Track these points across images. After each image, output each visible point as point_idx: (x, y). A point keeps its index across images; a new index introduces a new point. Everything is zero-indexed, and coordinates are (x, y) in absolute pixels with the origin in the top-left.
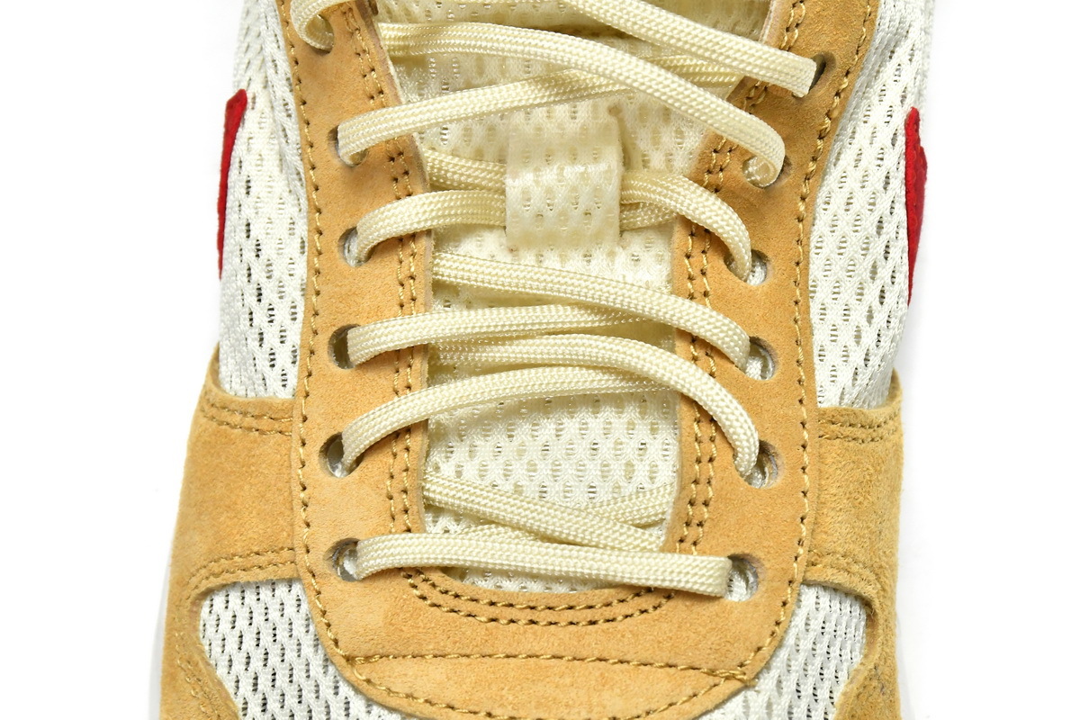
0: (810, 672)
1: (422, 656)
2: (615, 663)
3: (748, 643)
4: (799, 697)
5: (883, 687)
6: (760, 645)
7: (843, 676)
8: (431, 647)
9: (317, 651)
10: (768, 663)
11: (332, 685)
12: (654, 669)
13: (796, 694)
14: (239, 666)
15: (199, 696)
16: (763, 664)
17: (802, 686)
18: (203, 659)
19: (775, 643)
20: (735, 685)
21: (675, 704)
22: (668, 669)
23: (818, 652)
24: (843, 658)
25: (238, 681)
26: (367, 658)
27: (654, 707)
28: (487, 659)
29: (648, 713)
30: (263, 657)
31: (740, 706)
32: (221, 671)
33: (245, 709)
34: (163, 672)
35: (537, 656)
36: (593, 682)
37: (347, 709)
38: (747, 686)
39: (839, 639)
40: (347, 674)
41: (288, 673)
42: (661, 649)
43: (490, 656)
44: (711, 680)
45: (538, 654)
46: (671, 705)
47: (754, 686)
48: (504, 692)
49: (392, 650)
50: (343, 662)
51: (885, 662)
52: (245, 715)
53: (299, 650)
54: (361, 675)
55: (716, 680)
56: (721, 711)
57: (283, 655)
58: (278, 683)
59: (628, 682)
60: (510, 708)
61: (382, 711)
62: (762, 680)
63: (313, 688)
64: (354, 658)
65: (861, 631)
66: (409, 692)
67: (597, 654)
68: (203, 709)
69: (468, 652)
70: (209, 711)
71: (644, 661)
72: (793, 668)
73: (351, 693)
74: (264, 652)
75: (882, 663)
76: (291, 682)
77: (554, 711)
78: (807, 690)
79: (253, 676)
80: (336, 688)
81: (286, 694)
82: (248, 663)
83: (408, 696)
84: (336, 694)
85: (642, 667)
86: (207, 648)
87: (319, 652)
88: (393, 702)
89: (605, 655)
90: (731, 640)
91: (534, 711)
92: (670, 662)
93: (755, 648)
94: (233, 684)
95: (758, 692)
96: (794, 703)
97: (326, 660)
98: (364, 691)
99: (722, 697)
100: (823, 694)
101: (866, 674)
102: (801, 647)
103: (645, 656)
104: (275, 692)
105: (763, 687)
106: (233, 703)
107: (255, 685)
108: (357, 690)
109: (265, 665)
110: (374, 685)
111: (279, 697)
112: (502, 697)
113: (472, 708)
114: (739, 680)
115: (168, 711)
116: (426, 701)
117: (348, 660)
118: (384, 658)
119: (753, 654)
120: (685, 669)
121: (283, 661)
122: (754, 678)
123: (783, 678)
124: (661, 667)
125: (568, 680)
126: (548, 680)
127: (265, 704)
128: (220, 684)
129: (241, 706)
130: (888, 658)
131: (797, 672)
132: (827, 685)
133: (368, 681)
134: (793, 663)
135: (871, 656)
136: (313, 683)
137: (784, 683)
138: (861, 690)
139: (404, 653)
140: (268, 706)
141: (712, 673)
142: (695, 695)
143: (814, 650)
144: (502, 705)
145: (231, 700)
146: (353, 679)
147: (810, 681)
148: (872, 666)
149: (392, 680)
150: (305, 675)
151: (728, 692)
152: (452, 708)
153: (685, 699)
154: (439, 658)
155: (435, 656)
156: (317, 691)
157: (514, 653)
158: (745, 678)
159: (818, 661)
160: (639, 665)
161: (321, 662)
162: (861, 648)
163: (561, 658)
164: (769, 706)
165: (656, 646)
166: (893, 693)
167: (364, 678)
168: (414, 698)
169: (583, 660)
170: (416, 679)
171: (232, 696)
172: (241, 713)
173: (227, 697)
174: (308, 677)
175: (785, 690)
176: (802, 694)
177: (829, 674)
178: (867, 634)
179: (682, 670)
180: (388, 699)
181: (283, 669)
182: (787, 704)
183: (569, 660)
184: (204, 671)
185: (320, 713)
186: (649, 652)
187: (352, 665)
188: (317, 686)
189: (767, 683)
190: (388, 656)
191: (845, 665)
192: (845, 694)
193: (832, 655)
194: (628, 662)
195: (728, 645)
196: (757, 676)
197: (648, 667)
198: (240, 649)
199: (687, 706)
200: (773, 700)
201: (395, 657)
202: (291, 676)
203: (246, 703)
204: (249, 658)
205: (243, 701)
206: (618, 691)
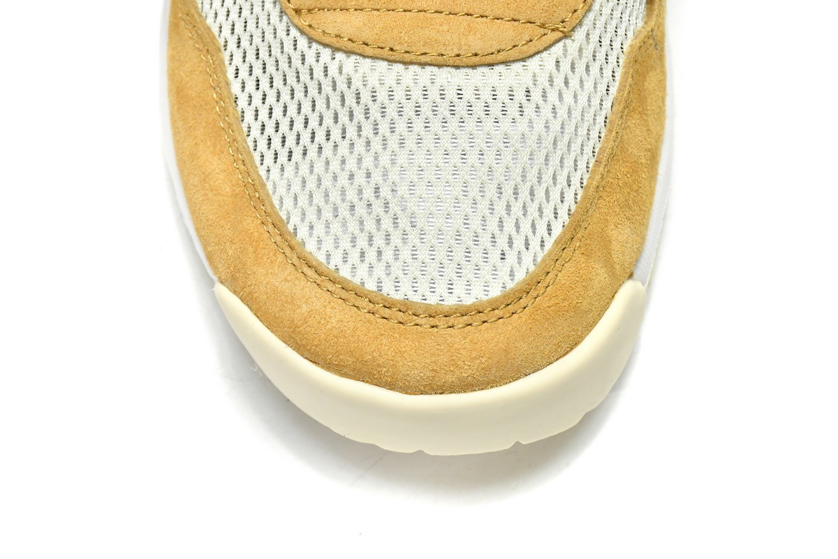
0: (608, 30)
1: (347, 10)
2: (478, 17)
3: (568, 7)
4: (601, 46)
5: (656, 45)
6: (576, 8)
7: (630, 34)
8: (353, 3)
9: (275, 6)
10: (581, 21)
11: (285, 29)
12: (504, 22)
13: (599, 44)
14: (221, 17)
15: (195, 37)
16: (578, 21)
17: (603, 38)
18: (197, 12)
19: (586, 7)
20: (558, 35)
21: (517, 46)
22: (513, 22)
23: (614, 16)
24: (631, 22)
25: (221, 27)
26: (310, 11)
27: (503, 47)
28: (390, 12)
29: (499, 51)
30: (238, 11)
31: (561, 49)
32: (210, 21)
33: (225, 46)
34: (170, 23)
35: (425, 11)
36: (462, 30)
37: (295, 45)
38: (566, 36)
39: (629, 9)
40: (296, 20)
41: (255, 21)
42: (509, 9)
43: (393, 10)
44: (542, 31)
45: (426, 9)
46: (514, 46)
47: (571, 37)
48: (402, 35)
49: (326, 5)
50: (293, 13)
51: (658, 28)
52: (226, 50)
53: (263, 6)
54: (305, 21)
55: (546, 31)
56: (548, 52)
57: (252, 9)
58: (248, 28)
59: (486, 30)
60: (406, 45)
61: (319, 47)
62: (576, 33)
63: (272, 31)
64: (300, 11)
65: (643, 6)
66: (337, 34)
67: (466, 11)
68: (197, 46)
69: (378, 7)
70: (201, 47)
71: (497, 16)
72: (597, 26)
73: (298, 34)
74: (239, 7)
75: (656, 28)
76: (257, 27)
77: (436, 48)
78: (606, 42)
79: (232, 24)
80: (288, 30)
81: (254, 35)
82: (228, 15)
83: (337, 36)
84: (288, 35)
85: (496, 20)
86: (200, 6)
87: (277, 6)
88: (327, 40)
89: (471, 11)
90: (557, 5)
91: (422, 48)
92: (515, 18)
93: (573, 10)
94: (218, 29)
95: (573, 40)
96: (597, 49)
97: (282, 12)
98: (307, 32)
99: (549, 42)
100: (617, 45)
101: (646, 33)
102: (603, 12)
103: (499, 13)
104: (246, 34)
105: (577, 37)
106: (218, 41)
107: (233, 29)
108: (302, 32)
109: (240, 16)
110: (314, 28)
111: (249, 38)
112: (400, 37)
113: (380, 45)
114: (561, 31)
115: (173, 49)
116: (349, 40)
117: (296, 12)
118: (321, 11)
119: (571, 14)
120: (525, 23)
121: (252, 13)
122: (571, 31)
123: (590, 32)
124: (509, 21)
125: (445, 28)
126: (432, 27)
127: (239, 43)
128: (209, 28)
129: (223, 44)
130: (660, 26)
131: (600, 28)
132: (619, 39)
133: (310, 26)
134: (597, 22)
135: (649, 23)
136: (272, 28)
137: (591, 35)
138: (642, 44)
139: (334, 7)
140: (241, 44)
141: (542, 26)
142: (531, 41)
143: (612, 15)
144: (400, 43)
145: (216, 39)
146: (299, 24)
147: (609, 36)
148: (650, 29)
149: (326, 25)
150: (267, 23)
151: (553, 39)
152: (367, 45)
153: (524, 43)
154: (359, 11)
155: (356, 10)
156: (275, 33)
157: (409, 8)
158: (565, 30)
159: (614, 23)
160: (494, 19)
161: (278, 14)
162: (643, 18)
163: (441, 12)
164: (580, 50)
165: (506, 6)
166: (662, 50)
167: (307, 24)
168: (340, 37)
169: (456, 14)
170: (342, 24)
171: (217, 37)
172: (223, 48)
173: (214, 37)
174: (269, 23)
175: (591, 40)
176: (603, 44)
177: (621, 32)
178: (647, 9)
179: (523, 23)
180: (323, 38)
181: (252, 19)
182: (592, 50)
183: (446, 14)
184: (198, 20)
185: (277, 48)
186: (500, 10)
187: (299, 16)
188: (275, 29)
189: (580, 35)
190: (324, 9)
191: (632, 28)
192: (631, 46)
193: (623, 19)
194: (487, 17)
195: (555, 7)
196: (573, 30)
197: (500, 20)
198: (223, 5)
199: (525, 48)
200: (583, 46)
201: (328, 10)
202: (257, 23)
203: (226, 42)
204: (228, 11)
205: (224, 40)
206: (479, 36)
